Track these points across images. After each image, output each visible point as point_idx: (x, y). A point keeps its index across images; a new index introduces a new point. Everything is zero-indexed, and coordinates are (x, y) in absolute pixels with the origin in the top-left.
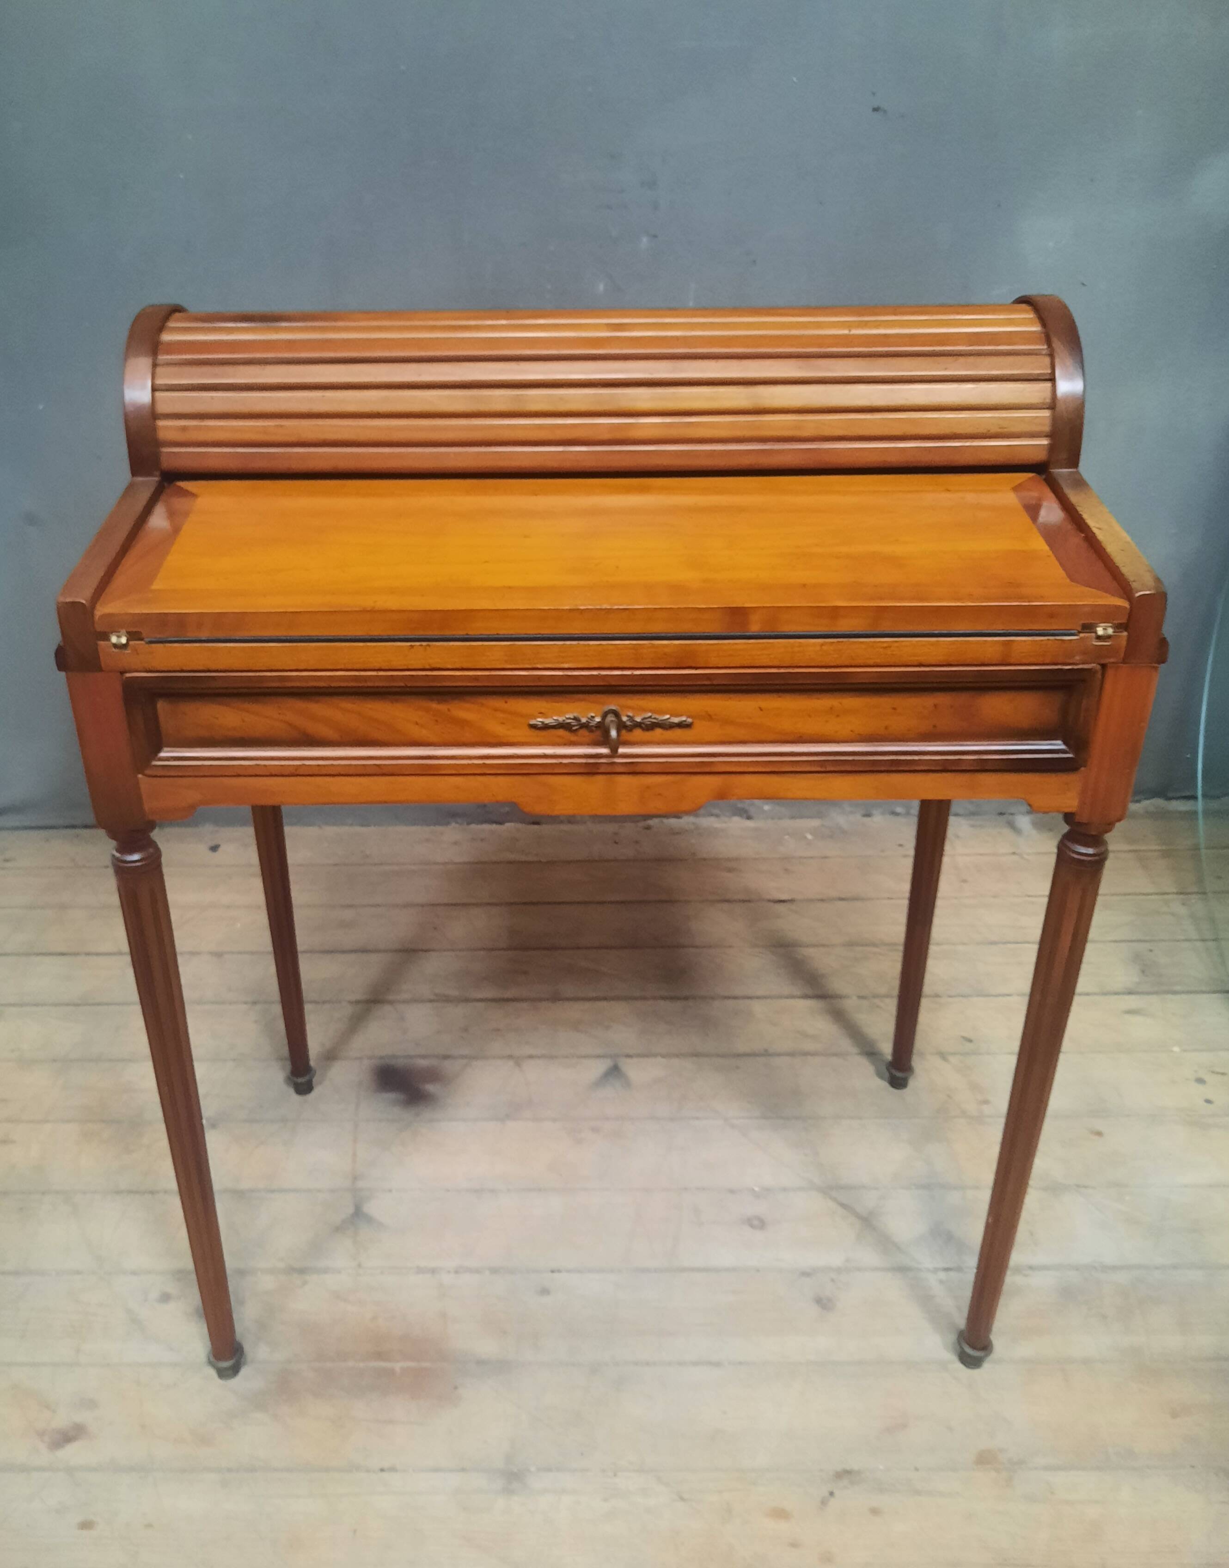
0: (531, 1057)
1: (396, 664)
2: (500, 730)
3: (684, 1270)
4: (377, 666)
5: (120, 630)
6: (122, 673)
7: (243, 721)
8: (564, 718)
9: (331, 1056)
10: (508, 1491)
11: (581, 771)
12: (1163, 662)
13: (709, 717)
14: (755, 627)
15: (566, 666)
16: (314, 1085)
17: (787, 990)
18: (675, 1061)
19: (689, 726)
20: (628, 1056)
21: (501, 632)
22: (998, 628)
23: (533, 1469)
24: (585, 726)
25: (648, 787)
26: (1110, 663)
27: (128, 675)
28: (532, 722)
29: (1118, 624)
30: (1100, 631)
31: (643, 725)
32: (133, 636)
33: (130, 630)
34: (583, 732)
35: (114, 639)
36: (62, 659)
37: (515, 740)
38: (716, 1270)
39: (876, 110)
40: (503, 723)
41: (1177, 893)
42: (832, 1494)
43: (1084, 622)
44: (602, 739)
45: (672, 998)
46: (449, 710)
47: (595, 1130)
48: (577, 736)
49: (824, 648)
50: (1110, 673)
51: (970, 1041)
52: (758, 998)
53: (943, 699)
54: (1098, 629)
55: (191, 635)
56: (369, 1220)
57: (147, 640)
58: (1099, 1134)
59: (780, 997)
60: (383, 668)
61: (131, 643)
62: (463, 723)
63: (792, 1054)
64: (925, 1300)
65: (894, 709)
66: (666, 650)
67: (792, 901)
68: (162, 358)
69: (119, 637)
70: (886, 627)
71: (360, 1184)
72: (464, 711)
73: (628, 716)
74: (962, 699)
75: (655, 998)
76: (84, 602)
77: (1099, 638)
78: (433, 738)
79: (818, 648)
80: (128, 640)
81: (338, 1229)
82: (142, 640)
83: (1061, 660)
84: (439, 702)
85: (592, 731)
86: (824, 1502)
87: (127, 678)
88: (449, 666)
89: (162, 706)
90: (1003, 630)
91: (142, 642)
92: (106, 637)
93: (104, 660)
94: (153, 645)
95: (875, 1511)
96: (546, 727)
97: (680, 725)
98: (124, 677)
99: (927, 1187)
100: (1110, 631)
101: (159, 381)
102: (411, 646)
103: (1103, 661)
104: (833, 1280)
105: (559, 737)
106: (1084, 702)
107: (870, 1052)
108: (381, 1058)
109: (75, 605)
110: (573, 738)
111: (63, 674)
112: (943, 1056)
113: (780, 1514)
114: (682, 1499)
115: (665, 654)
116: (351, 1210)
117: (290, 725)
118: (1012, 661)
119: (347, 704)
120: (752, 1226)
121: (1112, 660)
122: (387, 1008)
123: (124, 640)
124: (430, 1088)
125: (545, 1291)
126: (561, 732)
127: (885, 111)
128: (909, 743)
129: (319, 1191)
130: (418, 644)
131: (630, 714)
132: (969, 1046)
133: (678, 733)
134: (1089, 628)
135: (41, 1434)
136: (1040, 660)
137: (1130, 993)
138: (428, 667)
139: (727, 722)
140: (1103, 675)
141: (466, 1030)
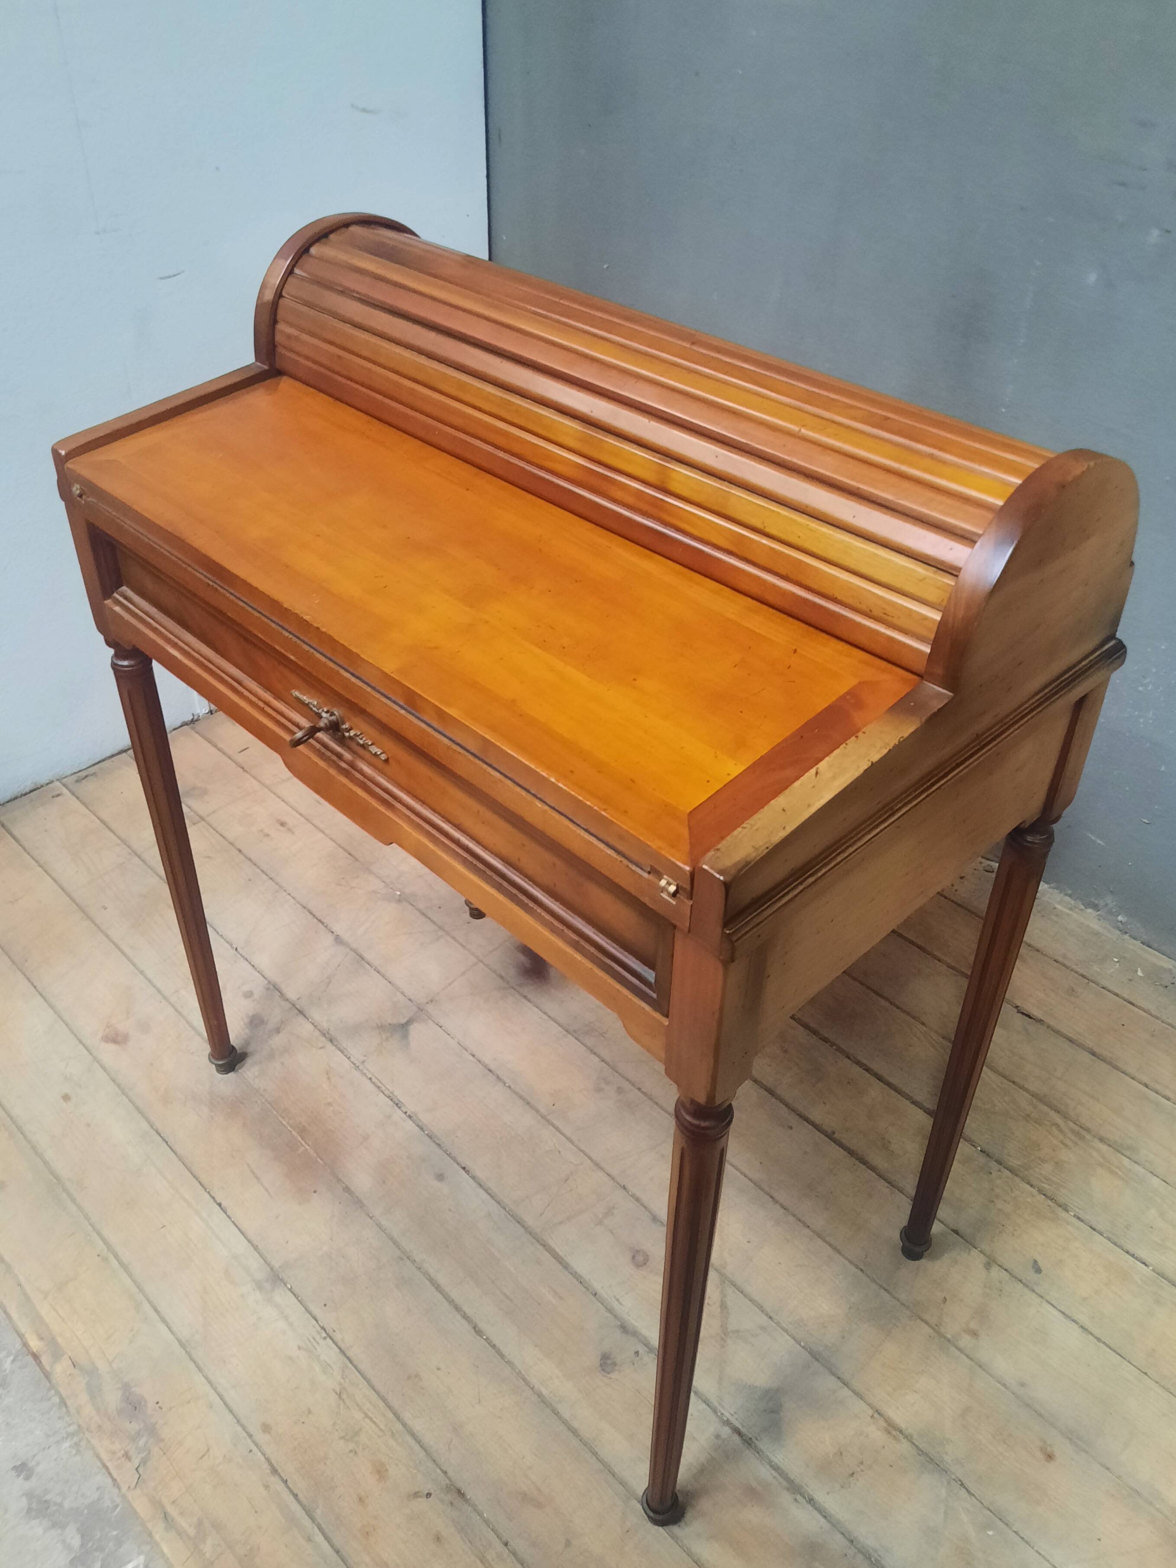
3: (545, 1246)
10: (259, 1286)
23: (289, 1285)
38: (566, 1266)
42: (429, 1495)
47: (620, 1090)
51: (1038, 1271)
56: (405, 1036)
58: (1050, 1457)
63: (852, 1153)
71: (430, 1008)
81: (381, 1028)
86: (416, 1495)
95: (438, 1539)
99: (815, 1356)
104: (637, 1353)
113: (381, 1472)
114: (340, 1395)
116: (403, 1021)
125: (440, 1177)
129: (402, 993)
135: (108, 1025)
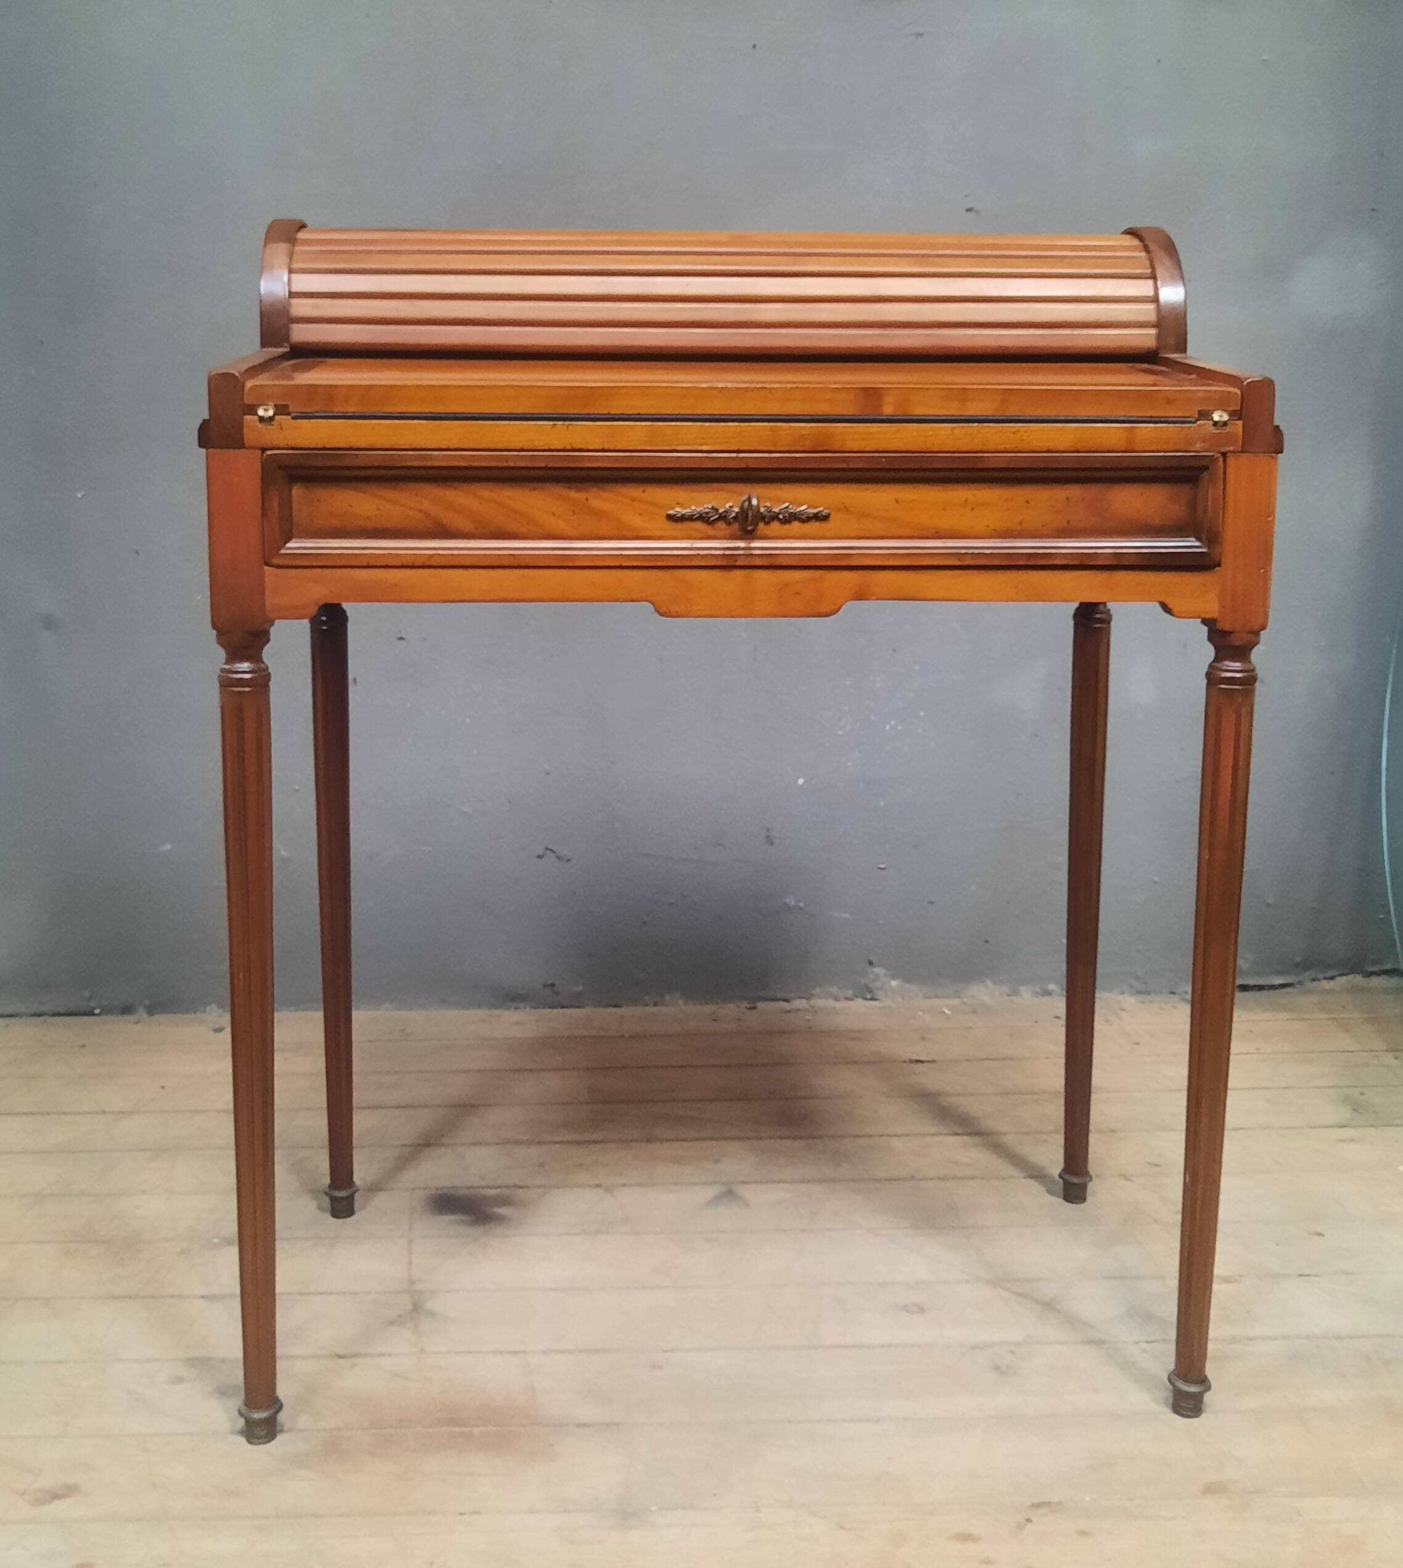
0: (624, 1185)
1: (539, 444)
2: (637, 522)
3: (828, 1347)
4: (519, 446)
5: (267, 403)
6: (264, 450)
7: (378, 509)
8: (702, 508)
9: (375, 1188)
10: (623, 1527)
11: (719, 563)
12: (1282, 452)
13: (846, 509)
14: (888, 410)
15: (705, 448)
16: (355, 1209)
17: (932, 1130)
18: (803, 1187)
19: (825, 518)
20: (743, 1182)
21: (642, 412)
22: (1120, 413)
23: (654, 1508)
24: (723, 517)
25: (786, 585)
26: (1230, 451)
27: (269, 452)
28: (672, 512)
29: (1231, 411)
30: (1216, 417)
31: (781, 516)
32: (281, 410)
33: (277, 403)
34: (721, 525)
35: (261, 412)
36: (207, 436)
37: (650, 534)
38: (869, 1347)
39: (969, 210)
40: (640, 515)
41: (1387, 1051)
42: (1028, 1520)
43: (1201, 409)
44: (739, 533)
45: (794, 1138)
46: (587, 499)
47: (708, 1240)
48: (715, 529)
49: (956, 431)
50: (1231, 461)
51: (1158, 1165)
52: (896, 1136)
53: (1074, 492)
54: (1214, 415)
55: (338, 409)
56: (431, 1314)
57: (293, 415)
58: (1320, 1234)
59: (924, 1135)
60: (525, 448)
61: (277, 417)
62: (598, 514)
63: (945, 1178)
64: (1128, 1367)
65: (1028, 502)
66: (803, 432)
67: (933, 1061)
68: (297, 248)
69: (266, 410)
70: (1013, 411)
71: (418, 1287)
72: (602, 500)
73: (765, 507)
74: (1092, 491)
75: (771, 1138)
76: (237, 374)
77: (1216, 424)
78: (568, 531)
79: (949, 432)
80: (275, 414)
81: (393, 1322)
82: (289, 414)
83: (1182, 448)
84: (578, 490)
85: (729, 524)
86: (1020, 1527)
87: (268, 455)
88: (591, 447)
89: (297, 491)
90: (1125, 416)
91: (289, 417)
92: (252, 410)
93: (249, 437)
94: (299, 421)
95: (1083, 1533)
96: (683, 519)
97: (817, 517)
98: (265, 455)
100: (1226, 418)
101: (295, 266)
102: (554, 425)
103: (1223, 450)
104: (1012, 1352)
105: (696, 530)
106: (1210, 493)
107: (1037, 1174)
108: (437, 1189)
109: (227, 377)
110: (711, 532)
111: (204, 450)
112: (1126, 1177)
113: (966, 1538)
114: (843, 1528)
115: (802, 436)
116: (408, 1307)
117: (425, 514)
118: (1137, 448)
119: (486, 492)
120: (908, 1311)
121: (1231, 448)
122: (442, 1150)
123: (271, 413)
124: (501, 1211)
125: (656, 1366)
126: (699, 525)
127: (977, 212)
128: (1044, 540)
129: (368, 1293)
130: (561, 423)
131: (768, 504)
132: (1158, 1169)
133: (815, 526)
134: (1205, 415)
135: (23, 1494)
136: (1164, 447)
137: (1343, 1126)
138: (568, 447)
139: (863, 515)
140: (1225, 461)
141: (542, 1165)
